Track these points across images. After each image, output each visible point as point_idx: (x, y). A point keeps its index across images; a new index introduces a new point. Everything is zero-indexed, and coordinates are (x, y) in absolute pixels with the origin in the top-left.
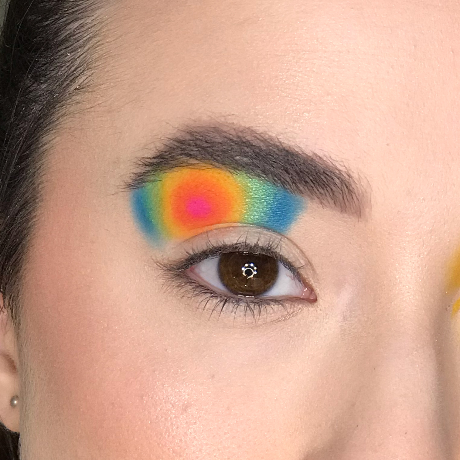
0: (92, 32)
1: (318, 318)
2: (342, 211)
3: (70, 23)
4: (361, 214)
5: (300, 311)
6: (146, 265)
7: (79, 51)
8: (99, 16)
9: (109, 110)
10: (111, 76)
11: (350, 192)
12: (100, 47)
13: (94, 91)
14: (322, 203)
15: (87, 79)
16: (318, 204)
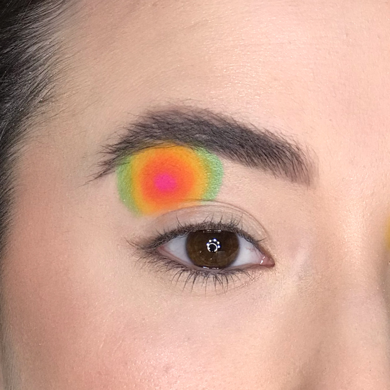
0: (51, 52)
1: (277, 280)
2: (292, 181)
3: (28, 47)
4: (310, 182)
5: (260, 276)
6: (118, 244)
7: (40, 69)
8: (56, 38)
9: (73, 114)
10: (72, 85)
11: (300, 163)
12: (60, 63)
13: (57, 100)
14: (274, 174)
15: (49, 92)
16: (271, 175)
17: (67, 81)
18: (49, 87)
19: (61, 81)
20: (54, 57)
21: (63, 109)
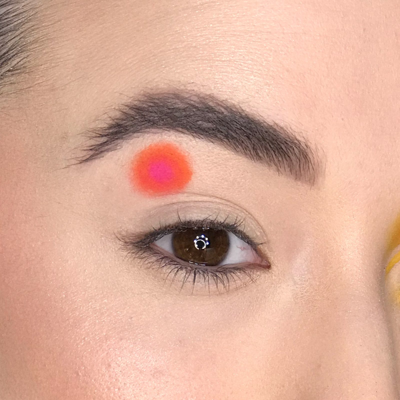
5: (258, 277)
12: (36, 31)
13: (32, 72)
14: (278, 170)
15: (21, 61)
16: (275, 172)
17: (44, 51)
18: (21, 56)
19: (38, 51)
20: (28, 24)
21: (39, 82)
